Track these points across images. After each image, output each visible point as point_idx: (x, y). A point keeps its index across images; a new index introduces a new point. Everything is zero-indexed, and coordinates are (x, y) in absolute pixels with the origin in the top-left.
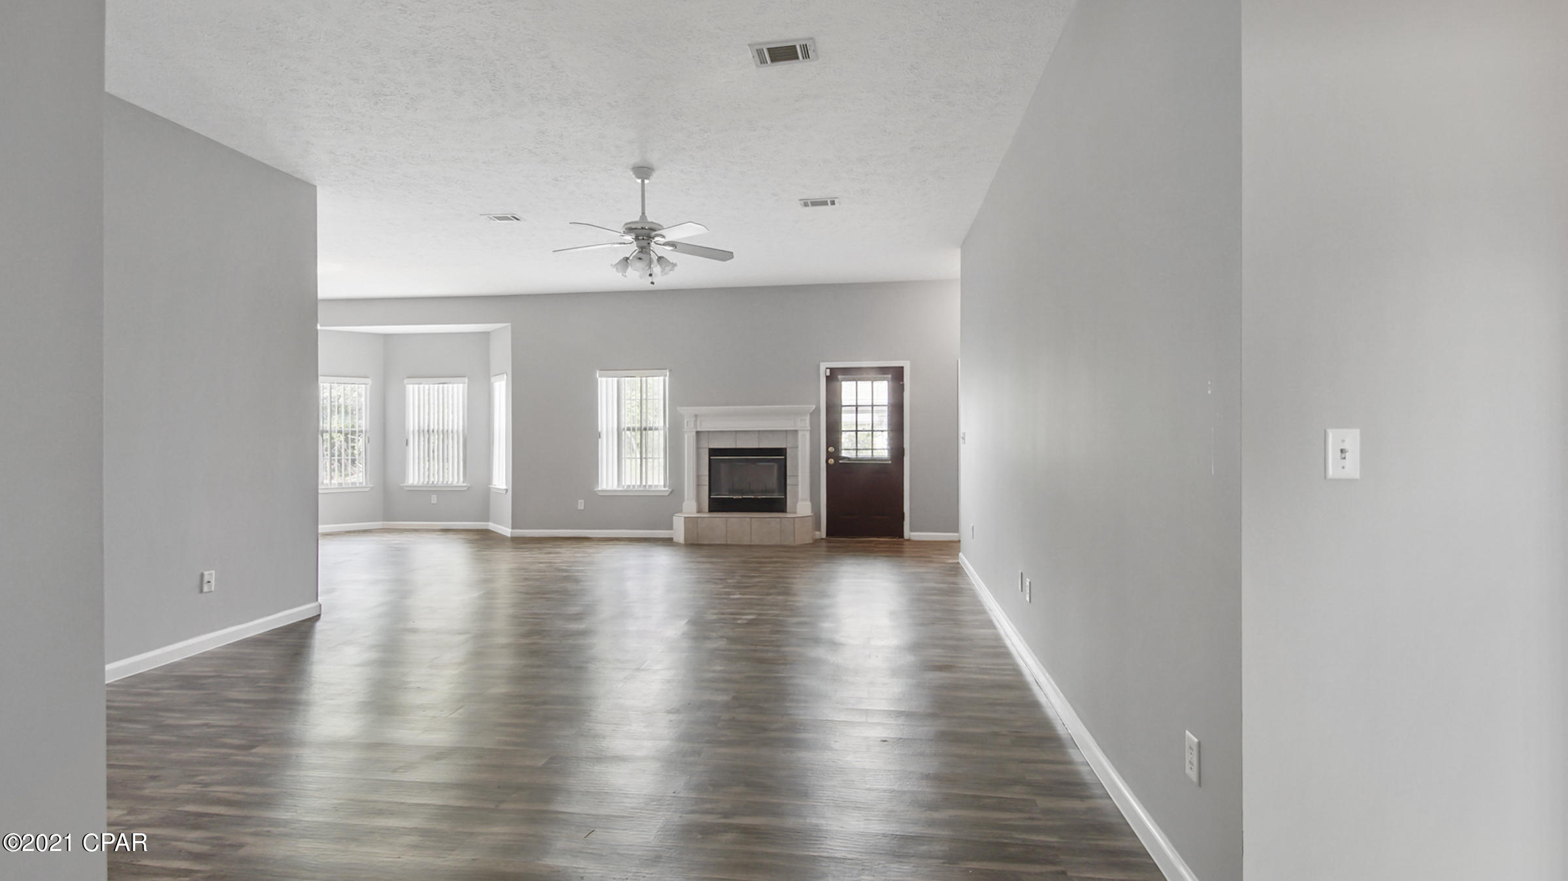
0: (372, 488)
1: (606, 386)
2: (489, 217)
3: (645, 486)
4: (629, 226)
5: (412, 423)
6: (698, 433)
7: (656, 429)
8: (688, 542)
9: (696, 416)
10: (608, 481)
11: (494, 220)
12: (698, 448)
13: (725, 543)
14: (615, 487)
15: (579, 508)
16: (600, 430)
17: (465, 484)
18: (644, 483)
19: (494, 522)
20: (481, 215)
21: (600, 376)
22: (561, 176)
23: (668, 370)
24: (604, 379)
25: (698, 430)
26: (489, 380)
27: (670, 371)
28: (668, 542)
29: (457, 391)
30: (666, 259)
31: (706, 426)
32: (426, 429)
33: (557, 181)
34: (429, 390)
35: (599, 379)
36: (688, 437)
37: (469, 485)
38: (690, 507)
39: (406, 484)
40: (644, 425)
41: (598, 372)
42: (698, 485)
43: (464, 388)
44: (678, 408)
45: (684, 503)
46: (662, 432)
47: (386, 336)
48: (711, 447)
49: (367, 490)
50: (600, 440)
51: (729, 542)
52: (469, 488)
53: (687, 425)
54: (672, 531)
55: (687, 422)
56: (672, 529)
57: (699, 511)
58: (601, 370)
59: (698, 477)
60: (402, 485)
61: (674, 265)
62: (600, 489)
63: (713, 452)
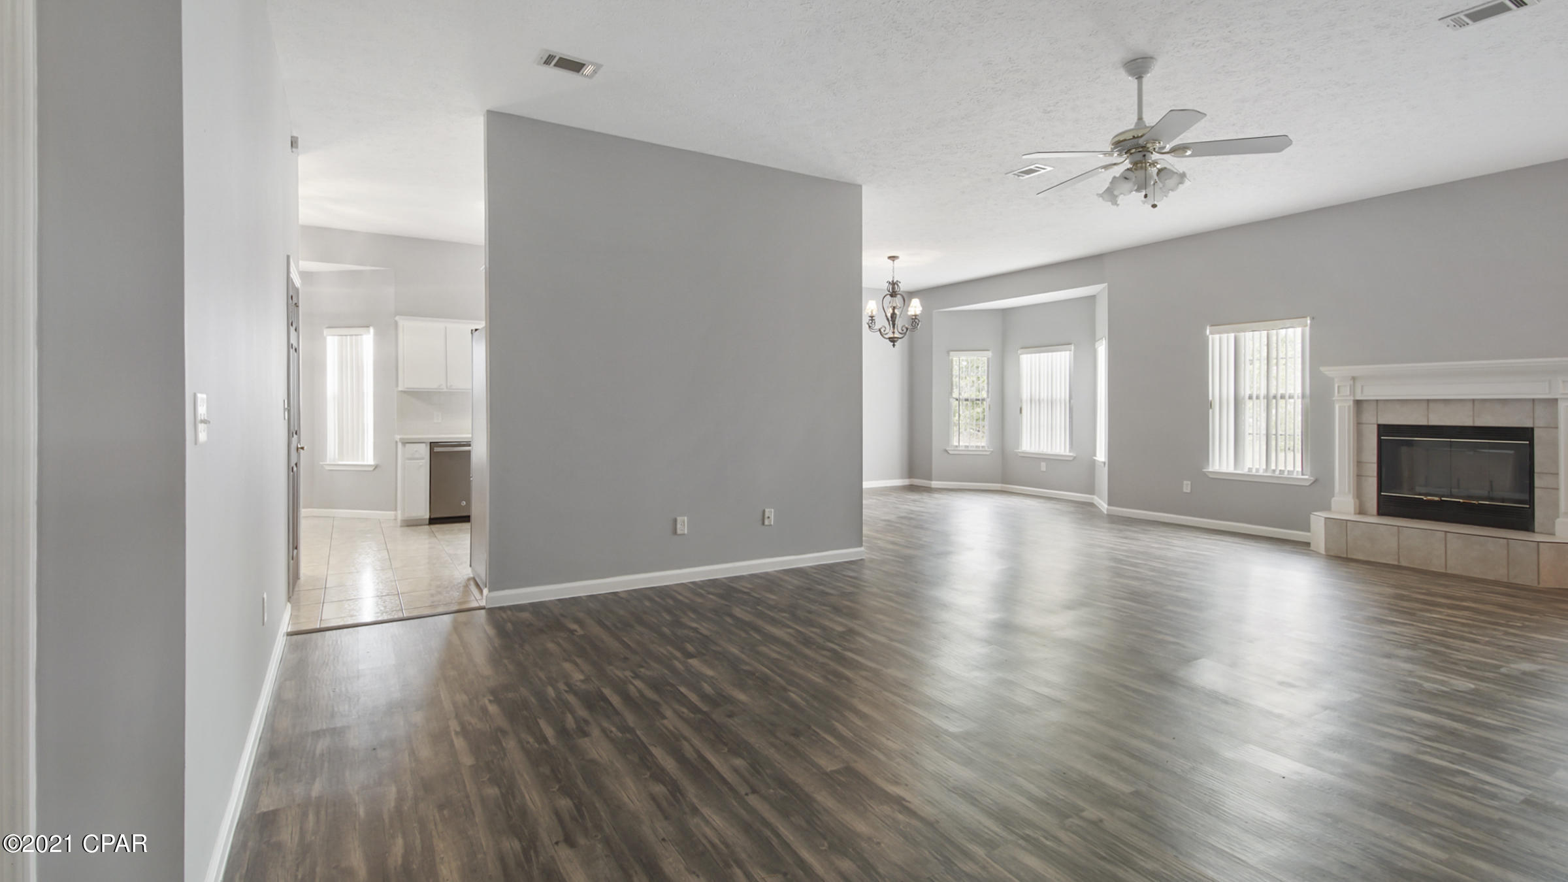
0: (992, 452)
1: (1220, 343)
2: (1015, 174)
3: (1274, 471)
4: (1117, 139)
5: (1025, 395)
6: (1358, 403)
7: (1291, 397)
8: (1332, 554)
9: (1354, 379)
10: (1221, 462)
11: (1023, 176)
12: (1359, 424)
13: (1396, 563)
14: (1231, 469)
15: (1185, 490)
16: (1210, 398)
17: (1071, 454)
18: (1273, 467)
19: (1098, 496)
20: (1006, 174)
21: (1211, 333)
22: (1049, 106)
23: (1308, 318)
24: (1217, 337)
25: (1359, 398)
26: (1094, 345)
27: (1313, 319)
28: (1302, 547)
29: (1062, 359)
30: (1169, 170)
31: (1371, 392)
32: (1037, 398)
33: (1049, 112)
34: (1039, 360)
35: (1210, 337)
36: (1340, 407)
37: (1075, 455)
38: (1343, 504)
39: (1020, 451)
40: (1273, 392)
41: (1208, 328)
42: (1359, 477)
43: (1070, 354)
44: (1322, 369)
45: (1333, 500)
46: (1299, 402)
47: (1005, 312)
48: (1382, 422)
49: (988, 453)
50: (1211, 411)
51: (1404, 563)
52: (1075, 458)
53: (1339, 392)
54: (1308, 534)
55: (1339, 387)
56: (1309, 531)
57: (1361, 511)
58: (1212, 326)
59: (1359, 463)
60: (1016, 451)
61: (1183, 176)
62: (1210, 470)
63: (1383, 430)
